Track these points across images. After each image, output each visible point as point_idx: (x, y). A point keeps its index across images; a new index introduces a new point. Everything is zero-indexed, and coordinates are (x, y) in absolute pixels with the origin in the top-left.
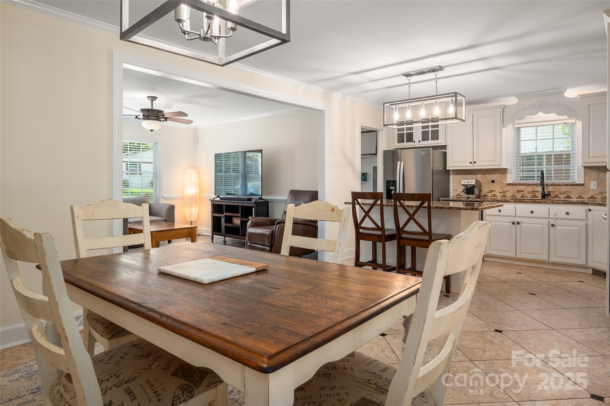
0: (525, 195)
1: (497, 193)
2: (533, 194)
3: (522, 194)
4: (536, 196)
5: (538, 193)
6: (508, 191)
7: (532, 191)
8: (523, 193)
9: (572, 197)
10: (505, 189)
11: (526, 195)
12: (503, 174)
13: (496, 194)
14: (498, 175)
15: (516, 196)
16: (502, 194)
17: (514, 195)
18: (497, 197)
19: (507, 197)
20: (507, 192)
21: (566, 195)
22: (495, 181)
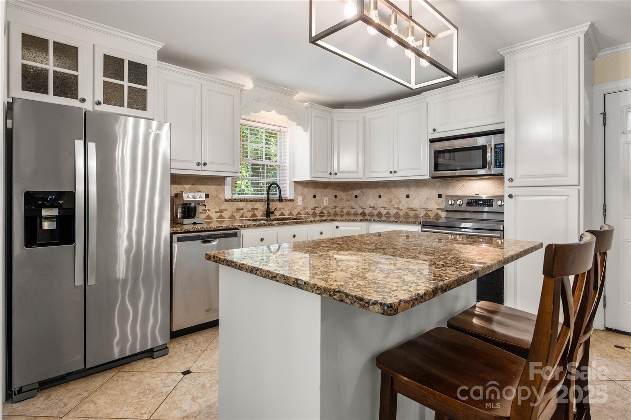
0: (244, 215)
1: (212, 213)
2: (253, 213)
3: (242, 213)
4: (255, 215)
5: (257, 211)
6: (226, 210)
7: (252, 209)
8: (243, 211)
9: (285, 214)
10: (223, 207)
11: (246, 214)
12: (219, 185)
13: (211, 215)
14: (214, 187)
15: (236, 216)
16: (219, 214)
17: (232, 214)
18: (212, 219)
19: (224, 218)
20: (224, 211)
21: (280, 212)
22: (210, 196)
